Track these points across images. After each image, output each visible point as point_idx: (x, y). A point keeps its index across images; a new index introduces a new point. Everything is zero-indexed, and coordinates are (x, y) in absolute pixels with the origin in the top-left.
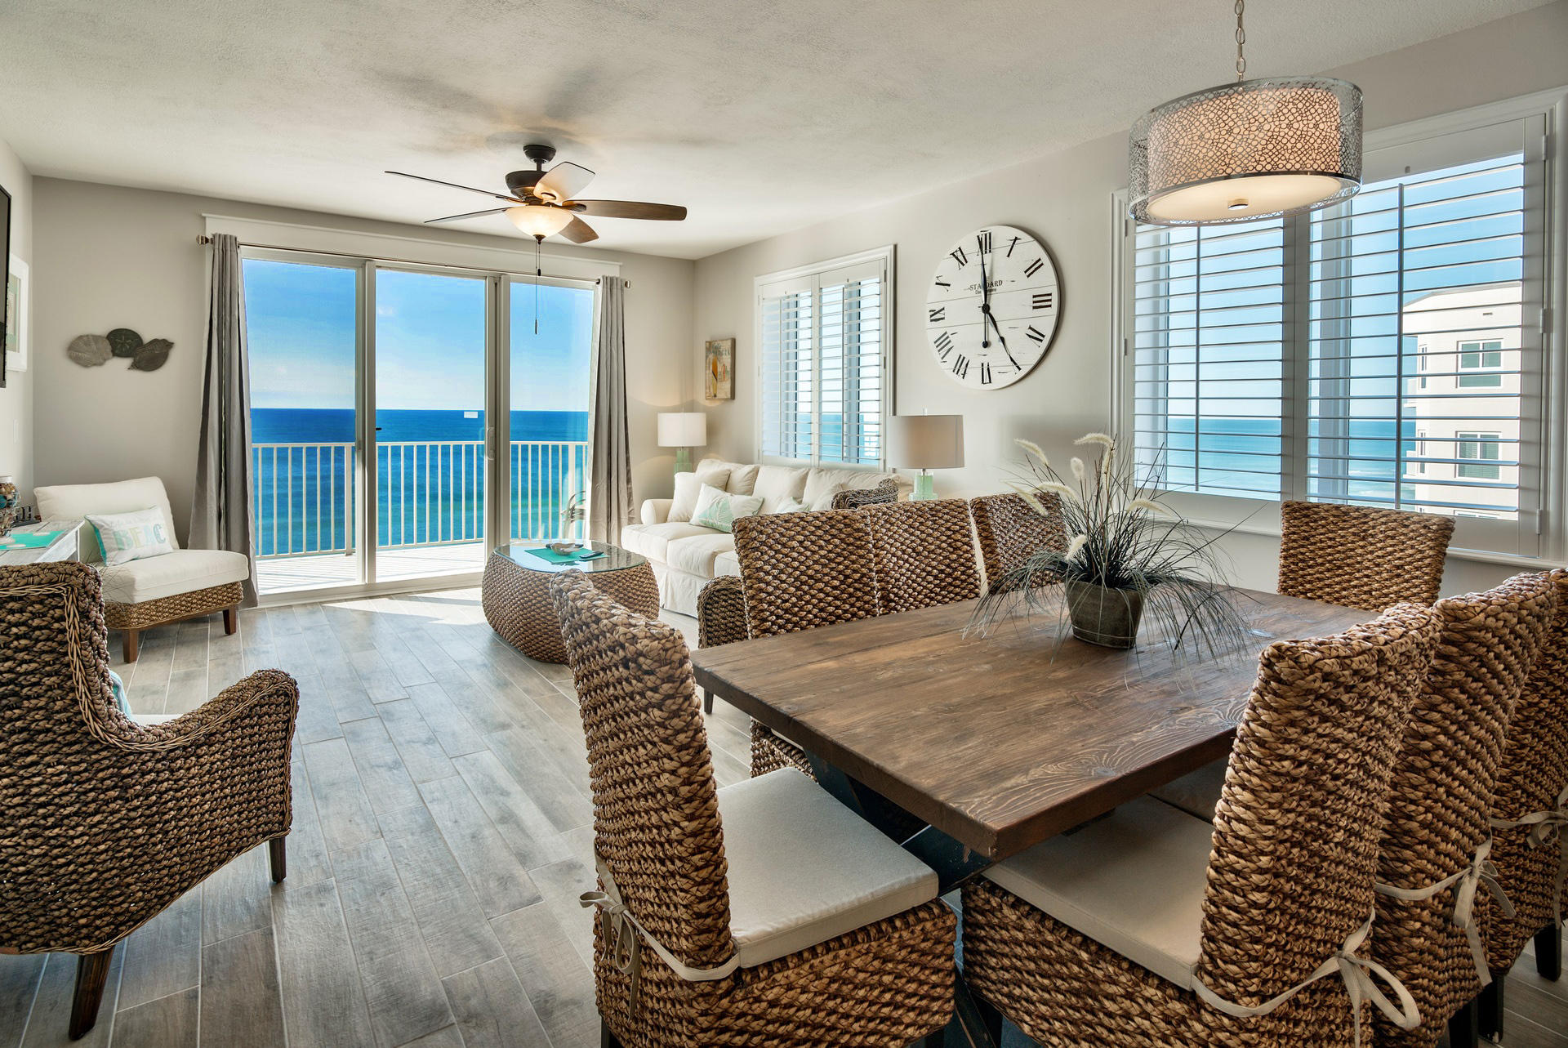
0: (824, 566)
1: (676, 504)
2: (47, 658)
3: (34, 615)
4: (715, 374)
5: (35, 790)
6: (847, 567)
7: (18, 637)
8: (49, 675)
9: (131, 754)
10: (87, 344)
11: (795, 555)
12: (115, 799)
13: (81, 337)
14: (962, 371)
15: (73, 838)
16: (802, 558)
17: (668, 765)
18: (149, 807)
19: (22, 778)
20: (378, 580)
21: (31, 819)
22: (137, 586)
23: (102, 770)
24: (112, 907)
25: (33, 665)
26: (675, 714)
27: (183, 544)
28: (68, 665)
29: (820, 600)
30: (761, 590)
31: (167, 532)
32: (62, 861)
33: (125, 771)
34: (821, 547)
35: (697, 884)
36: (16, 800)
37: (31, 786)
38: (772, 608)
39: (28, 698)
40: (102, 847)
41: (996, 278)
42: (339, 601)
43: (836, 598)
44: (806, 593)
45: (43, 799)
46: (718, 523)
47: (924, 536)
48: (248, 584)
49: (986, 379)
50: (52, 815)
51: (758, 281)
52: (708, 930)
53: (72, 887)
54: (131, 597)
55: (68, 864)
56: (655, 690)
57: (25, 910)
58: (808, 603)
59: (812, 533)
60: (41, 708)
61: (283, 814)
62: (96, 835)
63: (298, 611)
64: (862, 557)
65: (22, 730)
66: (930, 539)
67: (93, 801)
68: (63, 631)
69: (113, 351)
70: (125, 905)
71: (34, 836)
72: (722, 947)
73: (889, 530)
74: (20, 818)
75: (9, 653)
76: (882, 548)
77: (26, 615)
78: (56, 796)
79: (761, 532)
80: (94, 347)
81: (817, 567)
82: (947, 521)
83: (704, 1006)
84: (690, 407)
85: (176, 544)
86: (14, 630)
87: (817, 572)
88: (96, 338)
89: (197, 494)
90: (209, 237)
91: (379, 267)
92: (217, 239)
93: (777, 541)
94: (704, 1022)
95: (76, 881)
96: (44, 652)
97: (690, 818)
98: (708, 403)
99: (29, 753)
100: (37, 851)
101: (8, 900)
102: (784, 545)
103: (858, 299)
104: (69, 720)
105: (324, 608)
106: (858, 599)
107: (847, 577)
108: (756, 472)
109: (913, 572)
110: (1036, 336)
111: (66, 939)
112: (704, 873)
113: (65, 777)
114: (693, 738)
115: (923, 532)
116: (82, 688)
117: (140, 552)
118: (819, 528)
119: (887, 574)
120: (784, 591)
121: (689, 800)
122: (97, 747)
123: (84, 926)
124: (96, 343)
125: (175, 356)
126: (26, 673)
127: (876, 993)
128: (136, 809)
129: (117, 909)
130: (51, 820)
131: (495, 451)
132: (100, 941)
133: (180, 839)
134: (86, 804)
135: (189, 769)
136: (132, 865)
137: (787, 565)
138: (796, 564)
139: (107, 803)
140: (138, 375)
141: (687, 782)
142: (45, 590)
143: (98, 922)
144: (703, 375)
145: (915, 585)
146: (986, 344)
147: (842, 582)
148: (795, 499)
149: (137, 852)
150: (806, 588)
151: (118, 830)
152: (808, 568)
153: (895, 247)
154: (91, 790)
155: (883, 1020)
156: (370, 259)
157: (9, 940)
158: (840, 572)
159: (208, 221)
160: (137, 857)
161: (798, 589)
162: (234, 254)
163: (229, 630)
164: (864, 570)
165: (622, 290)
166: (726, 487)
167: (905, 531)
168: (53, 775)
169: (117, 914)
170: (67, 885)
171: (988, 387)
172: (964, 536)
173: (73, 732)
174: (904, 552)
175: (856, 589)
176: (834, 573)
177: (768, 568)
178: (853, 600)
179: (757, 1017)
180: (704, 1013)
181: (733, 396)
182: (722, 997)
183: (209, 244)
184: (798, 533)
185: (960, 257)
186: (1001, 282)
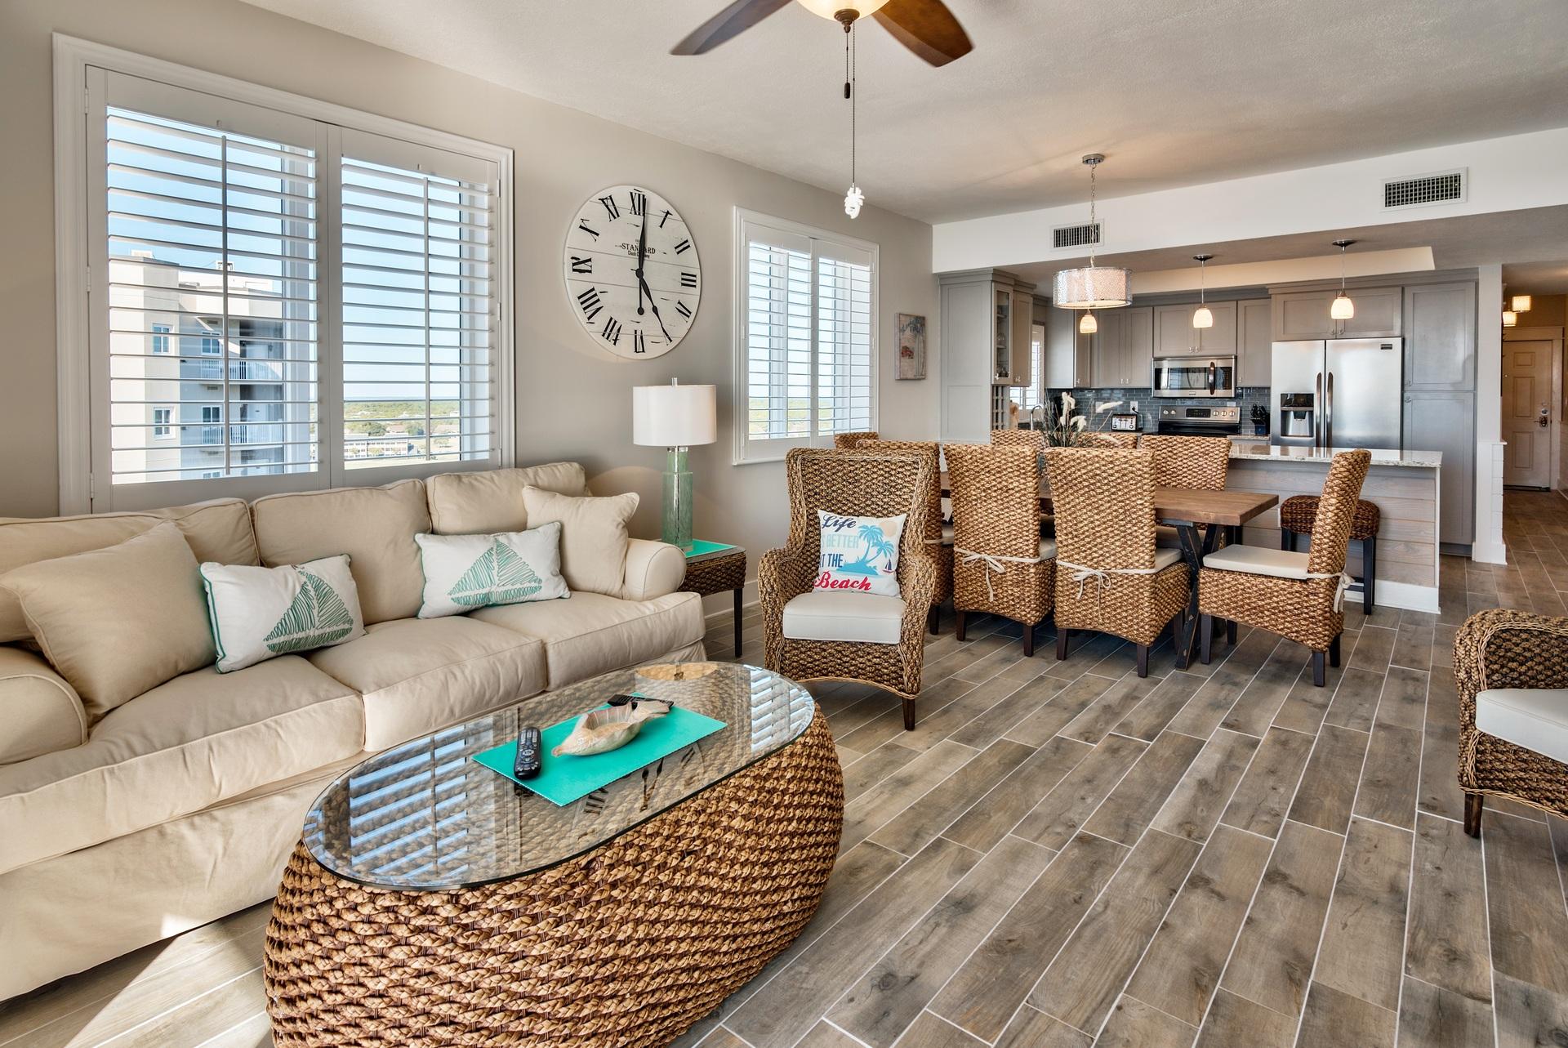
14: (613, 336)
41: (651, 244)
49: (639, 348)
146: (640, 311)
153: (514, 154)
171: (641, 356)
185: (611, 207)
186: (653, 250)
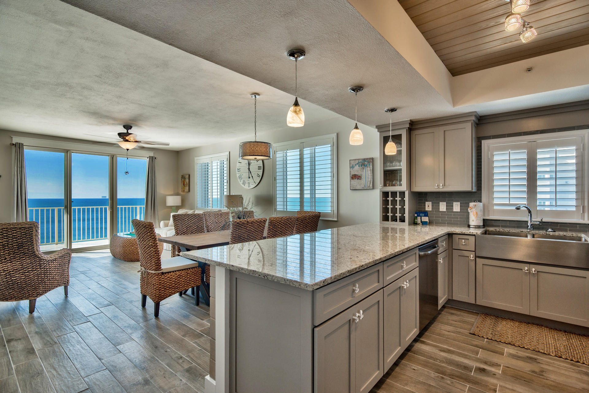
0: (193, 224)
1: (171, 222)
2: (29, 239)
3: (27, 231)
4: (184, 184)
5: (24, 265)
6: (198, 225)
7: (23, 235)
8: (29, 242)
9: (42, 259)
11: (186, 222)
12: (39, 268)
15: (30, 275)
16: (188, 223)
17: (151, 241)
18: (45, 271)
19: (22, 262)
21: (22, 271)
23: (37, 262)
24: (36, 291)
25: (26, 240)
26: (152, 233)
28: (33, 240)
29: (192, 231)
30: (178, 228)
32: (28, 280)
33: (41, 263)
34: (192, 221)
35: (155, 258)
36: (20, 267)
37: (23, 264)
38: (180, 232)
39: (24, 246)
40: (36, 278)
43: (196, 230)
44: (188, 229)
45: (25, 267)
47: (218, 219)
49: (249, 186)
50: (27, 270)
51: (196, 158)
52: (157, 265)
53: (29, 286)
55: (28, 281)
56: (148, 230)
57: (19, 290)
58: (189, 231)
59: (191, 218)
60: (26, 249)
61: (68, 280)
62: (34, 275)
64: (202, 222)
65: (23, 253)
66: (220, 220)
67: (35, 268)
68: (32, 234)
70: (39, 291)
71: (22, 274)
72: (160, 268)
73: (209, 218)
74: (20, 270)
75: (22, 238)
76: (208, 221)
77: (25, 231)
78: (28, 266)
79: (178, 217)
81: (191, 224)
82: (224, 216)
83: (157, 276)
84: (177, 194)
86: (23, 233)
87: (191, 225)
91: (72, 152)
93: (182, 219)
94: (157, 279)
95: (30, 285)
96: (28, 238)
97: (154, 249)
98: (182, 193)
99: (23, 257)
100: (23, 278)
101: (15, 288)
102: (184, 220)
103: (223, 165)
104: (32, 251)
106: (200, 231)
107: (198, 226)
108: (194, 212)
109: (215, 226)
110: (258, 176)
111: (27, 297)
112: (157, 257)
113: (30, 263)
114: (155, 237)
115: (218, 218)
116: (35, 245)
118: (192, 217)
119: (208, 226)
120: (183, 229)
121: (154, 246)
122: (36, 257)
123: (31, 294)
125: (2, 180)
126: (24, 242)
127: (186, 278)
128: (42, 271)
129: (37, 291)
130: (26, 271)
131: (112, 208)
132: (34, 297)
133: (50, 279)
134: (33, 269)
135: (52, 265)
136: (41, 282)
137: (184, 224)
138: (186, 224)
139: (37, 269)
141: (154, 243)
142: (29, 226)
143: (34, 293)
144: (181, 185)
145: (215, 229)
147: (197, 227)
149: (42, 280)
150: (188, 228)
151: (38, 275)
152: (189, 224)
153: (230, 152)
154: (34, 266)
155: (188, 283)
156: (69, 150)
157: (14, 298)
158: (197, 225)
160: (42, 281)
161: (187, 228)
162: (23, 148)
164: (202, 225)
165: (154, 160)
167: (214, 218)
168: (28, 262)
169: (37, 292)
170: (28, 285)
171: (250, 188)
172: (228, 219)
173: (32, 254)
174: (213, 222)
175: (200, 229)
176: (195, 226)
177: (180, 224)
178: (199, 231)
179: (166, 279)
180: (157, 278)
181: (189, 191)
182: (160, 275)
183: (14, 145)
184: (187, 218)
186: (252, 163)
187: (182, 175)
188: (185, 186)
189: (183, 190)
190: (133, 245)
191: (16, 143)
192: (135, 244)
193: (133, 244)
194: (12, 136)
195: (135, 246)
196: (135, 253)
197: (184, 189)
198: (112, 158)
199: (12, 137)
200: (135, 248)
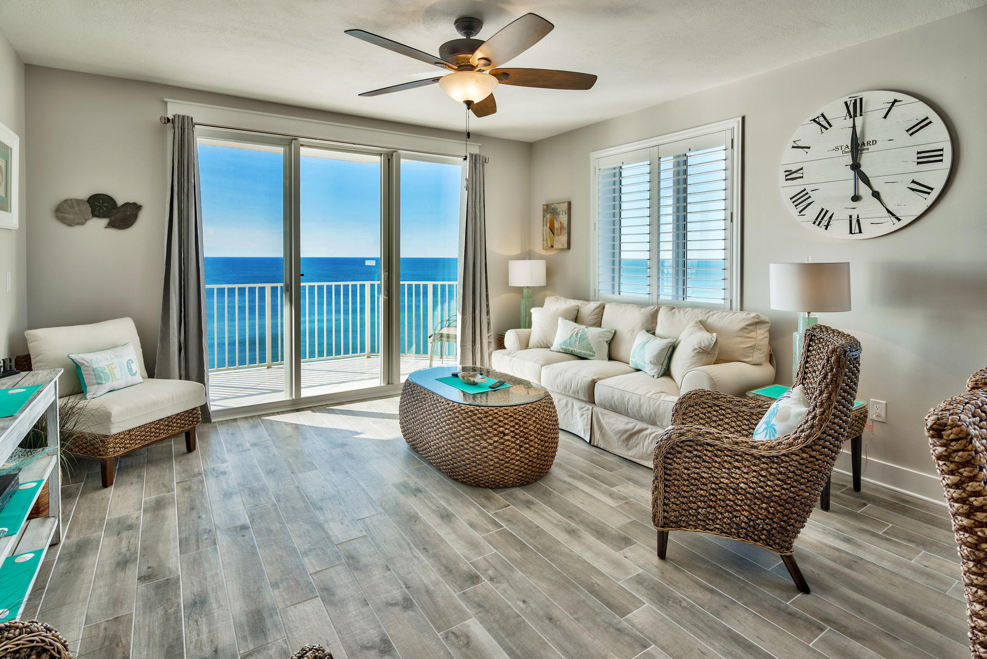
1: (536, 332)
4: (552, 229)
10: (71, 207)
13: (66, 201)
14: (825, 222)
20: (303, 396)
22: (113, 419)
27: (151, 374)
31: (138, 366)
41: (868, 138)
42: (273, 414)
46: (577, 350)
48: (204, 408)
49: (855, 228)
51: (594, 155)
54: (109, 429)
63: (243, 425)
69: (92, 213)
80: (77, 209)
84: (528, 255)
85: (145, 374)
88: (79, 202)
89: (162, 330)
90: (171, 117)
91: (302, 145)
92: (177, 119)
98: (544, 253)
105: (261, 419)
108: (603, 308)
110: (922, 189)
117: (116, 384)
124: (78, 205)
125: (143, 216)
131: (389, 292)
140: (113, 232)
144: (540, 230)
146: (856, 198)
148: (648, 331)
153: (743, 119)
156: (295, 138)
159: (169, 105)
162: (191, 132)
163: (190, 448)
165: (483, 165)
166: (576, 319)
171: (857, 236)
181: (569, 247)
183: (170, 124)
185: (823, 122)
186: (874, 142)
187: (547, 205)
188: (555, 232)
189: (549, 242)
190: (485, 434)
191: (174, 116)
192: (489, 432)
193: (485, 431)
194: (165, 100)
195: (490, 438)
196: (492, 463)
197: (552, 241)
198: (389, 160)
199: (166, 103)
200: (490, 444)
